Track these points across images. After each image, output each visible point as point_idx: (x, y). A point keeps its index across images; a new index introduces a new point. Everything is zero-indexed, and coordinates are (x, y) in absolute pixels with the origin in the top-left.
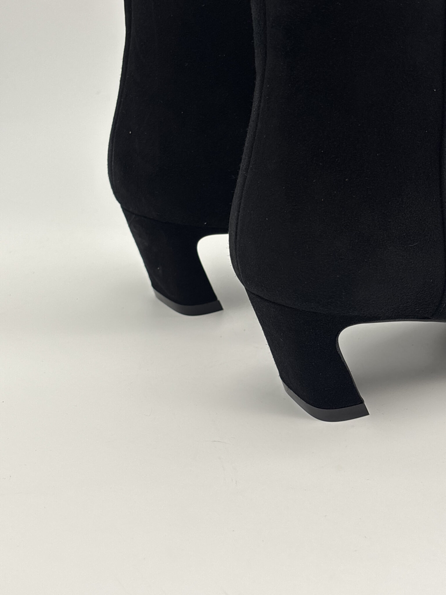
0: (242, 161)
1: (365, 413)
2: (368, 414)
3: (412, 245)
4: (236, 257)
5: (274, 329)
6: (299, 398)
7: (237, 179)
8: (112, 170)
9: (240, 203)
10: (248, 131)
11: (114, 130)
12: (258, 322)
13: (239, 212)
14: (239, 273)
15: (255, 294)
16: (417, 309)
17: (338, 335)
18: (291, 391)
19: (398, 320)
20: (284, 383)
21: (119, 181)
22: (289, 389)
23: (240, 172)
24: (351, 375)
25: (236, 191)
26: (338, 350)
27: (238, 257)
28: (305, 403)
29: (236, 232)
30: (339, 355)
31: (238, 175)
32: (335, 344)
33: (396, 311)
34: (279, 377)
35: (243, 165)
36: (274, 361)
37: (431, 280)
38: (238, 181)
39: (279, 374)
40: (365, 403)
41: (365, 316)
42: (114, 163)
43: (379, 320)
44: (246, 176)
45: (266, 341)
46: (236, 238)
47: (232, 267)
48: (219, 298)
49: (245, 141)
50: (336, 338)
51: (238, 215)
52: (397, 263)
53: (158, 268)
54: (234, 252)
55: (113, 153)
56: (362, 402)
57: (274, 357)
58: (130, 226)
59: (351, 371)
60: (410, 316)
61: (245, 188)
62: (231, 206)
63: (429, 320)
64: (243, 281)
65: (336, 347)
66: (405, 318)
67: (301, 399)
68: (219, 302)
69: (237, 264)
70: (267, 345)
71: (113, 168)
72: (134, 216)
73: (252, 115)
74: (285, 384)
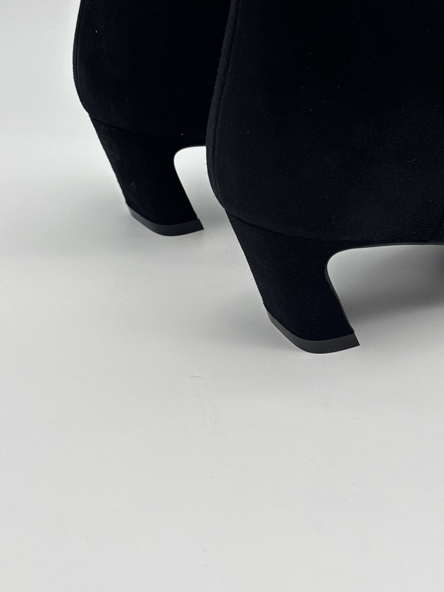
0: (220, 64)
1: (356, 343)
2: (358, 345)
3: (410, 162)
4: (214, 176)
5: (257, 255)
6: (284, 328)
7: (215, 85)
8: (77, 75)
9: (218, 114)
10: (226, 30)
11: (79, 29)
12: (240, 246)
13: (217, 124)
14: (218, 193)
15: (235, 217)
16: (414, 232)
17: (327, 261)
18: (276, 320)
19: (393, 243)
20: (268, 311)
21: (85, 87)
22: (274, 318)
23: (218, 77)
24: (340, 305)
25: (213, 99)
26: (327, 277)
27: (216, 175)
28: (291, 334)
29: (214, 148)
30: (328, 283)
31: (215, 81)
32: (324, 271)
33: (391, 235)
34: (263, 305)
35: (221, 70)
36: (257, 288)
37: (430, 200)
38: (215, 87)
39: (262, 302)
40: (355, 333)
41: (357, 241)
42: (79, 67)
43: (373, 244)
44: (225, 83)
45: (249, 267)
46: (214, 154)
47: (210, 185)
48: (199, 216)
49: (224, 41)
50: (324, 265)
51: (216, 127)
52: (394, 182)
53: (132, 184)
54: (212, 170)
55: (78, 55)
56: (352, 332)
57: (257, 284)
58: (100, 137)
59: (341, 300)
60: (406, 239)
61: (223, 97)
62: (208, 116)
63: (427, 243)
64: (222, 203)
65: (325, 274)
66: (400, 242)
67: (286, 329)
68: (199, 220)
69: (216, 184)
70: (249, 271)
71: (78, 72)
72: (103, 126)
73: (230, 11)
74: (269, 313)
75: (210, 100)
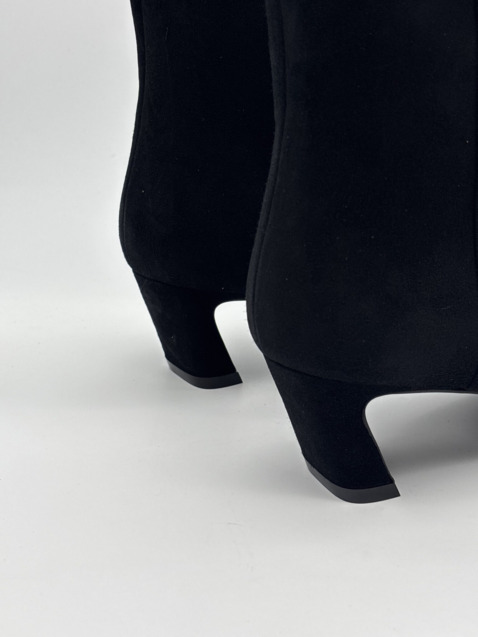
0: (261, 218)
1: (396, 494)
2: (399, 495)
3: (444, 309)
4: (254, 321)
5: (295, 400)
6: (323, 476)
7: (255, 237)
8: (123, 232)
9: (258, 263)
10: (267, 186)
11: (126, 189)
12: (278, 392)
13: (257, 272)
14: (257, 338)
15: (274, 361)
16: (451, 378)
17: (365, 406)
18: (314, 469)
20: (306, 461)
21: (130, 243)
22: (312, 467)
23: (258, 229)
24: (379, 452)
25: (254, 250)
26: (365, 423)
27: (255, 321)
28: (330, 482)
29: (254, 294)
30: (366, 429)
31: (256, 233)
32: (362, 416)
33: (428, 381)
34: (302, 454)
35: (261, 222)
36: (295, 436)
37: (465, 347)
38: (256, 239)
39: (301, 451)
40: (395, 483)
41: (395, 386)
42: (125, 224)
43: (410, 390)
44: (265, 234)
45: (287, 414)
46: (253, 300)
47: (249, 332)
49: (264, 196)
50: (362, 410)
51: (256, 276)
52: (429, 328)
53: (172, 337)
54: (252, 316)
55: (125, 213)
56: (392, 481)
58: (142, 292)
59: (380, 447)
60: (444, 386)
61: (263, 247)
62: (248, 266)
64: (261, 347)
65: (363, 420)
66: (438, 389)
67: (325, 478)
68: (238, 373)
69: (255, 329)
71: (124, 229)
72: (146, 280)
73: (270, 169)
74: (307, 462)
75: (250, 251)
